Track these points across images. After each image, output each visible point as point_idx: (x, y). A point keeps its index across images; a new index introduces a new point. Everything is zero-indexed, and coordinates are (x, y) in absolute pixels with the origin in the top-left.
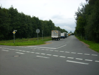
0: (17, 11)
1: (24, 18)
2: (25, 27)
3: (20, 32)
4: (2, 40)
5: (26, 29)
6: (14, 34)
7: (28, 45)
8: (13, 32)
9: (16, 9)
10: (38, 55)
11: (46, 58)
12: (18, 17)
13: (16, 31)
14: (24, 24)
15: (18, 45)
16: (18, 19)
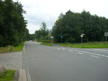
0: (90, 13)
1: (97, 21)
2: (98, 30)
3: (93, 35)
4: (74, 43)
5: (100, 32)
6: (82, 37)
7: (95, 48)
8: (81, 36)
9: (88, 12)
10: (92, 55)
11: (97, 57)
12: (91, 20)
13: (84, 34)
14: (97, 27)
15: (85, 48)
16: (90, 22)
